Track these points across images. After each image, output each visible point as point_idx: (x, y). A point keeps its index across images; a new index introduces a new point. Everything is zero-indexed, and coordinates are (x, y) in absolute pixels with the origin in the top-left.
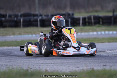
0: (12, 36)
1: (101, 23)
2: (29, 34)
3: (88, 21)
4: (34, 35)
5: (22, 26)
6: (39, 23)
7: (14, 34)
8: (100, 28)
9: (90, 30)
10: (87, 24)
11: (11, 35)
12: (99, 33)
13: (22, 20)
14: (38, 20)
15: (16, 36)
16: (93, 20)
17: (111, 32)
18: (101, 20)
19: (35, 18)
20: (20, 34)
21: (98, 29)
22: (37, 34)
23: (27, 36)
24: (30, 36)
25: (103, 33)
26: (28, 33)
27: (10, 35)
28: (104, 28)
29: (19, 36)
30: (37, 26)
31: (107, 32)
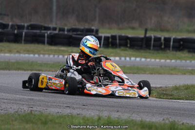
0: (7, 55)
1: (129, 45)
2: (29, 54)
3: (111, 41)
4: (37, 56)
5: (23, 42)
6: (46, 39)
7: (10, 52)
8: (126, 52)
9: (112, 55)
10: (110, 45)
11: (7, 53)
12: (123, 59)
13: (24, 33)
14: (46, 35)
15: (12, 55)
16: (118, 41)
17: (138, 59)
18: (129, 41)
19: (43, 31)
20: (18, 52)
21: (122, 53)
22: (41, 54)
23: (27, 55)
24: (32, 55)
25: (128, 59)
26: (28, 52)
27: (5, 53)
28: (130, 52)
29: (17, 55)
30: (43, 43)
31: (133, 59)
